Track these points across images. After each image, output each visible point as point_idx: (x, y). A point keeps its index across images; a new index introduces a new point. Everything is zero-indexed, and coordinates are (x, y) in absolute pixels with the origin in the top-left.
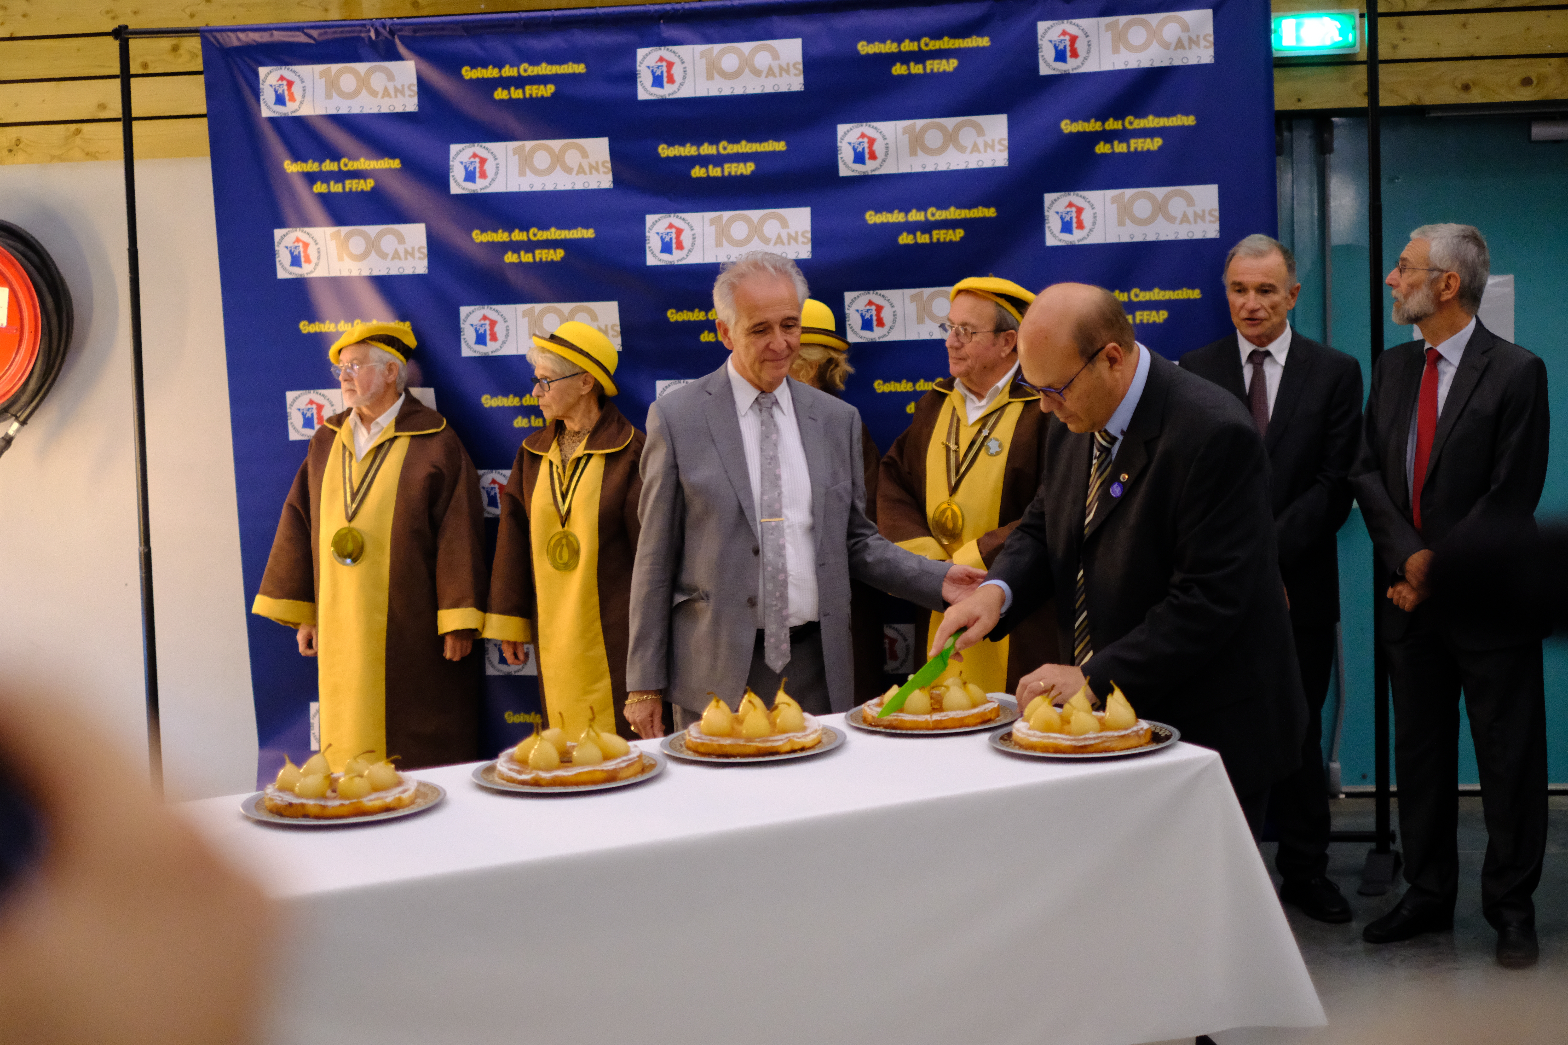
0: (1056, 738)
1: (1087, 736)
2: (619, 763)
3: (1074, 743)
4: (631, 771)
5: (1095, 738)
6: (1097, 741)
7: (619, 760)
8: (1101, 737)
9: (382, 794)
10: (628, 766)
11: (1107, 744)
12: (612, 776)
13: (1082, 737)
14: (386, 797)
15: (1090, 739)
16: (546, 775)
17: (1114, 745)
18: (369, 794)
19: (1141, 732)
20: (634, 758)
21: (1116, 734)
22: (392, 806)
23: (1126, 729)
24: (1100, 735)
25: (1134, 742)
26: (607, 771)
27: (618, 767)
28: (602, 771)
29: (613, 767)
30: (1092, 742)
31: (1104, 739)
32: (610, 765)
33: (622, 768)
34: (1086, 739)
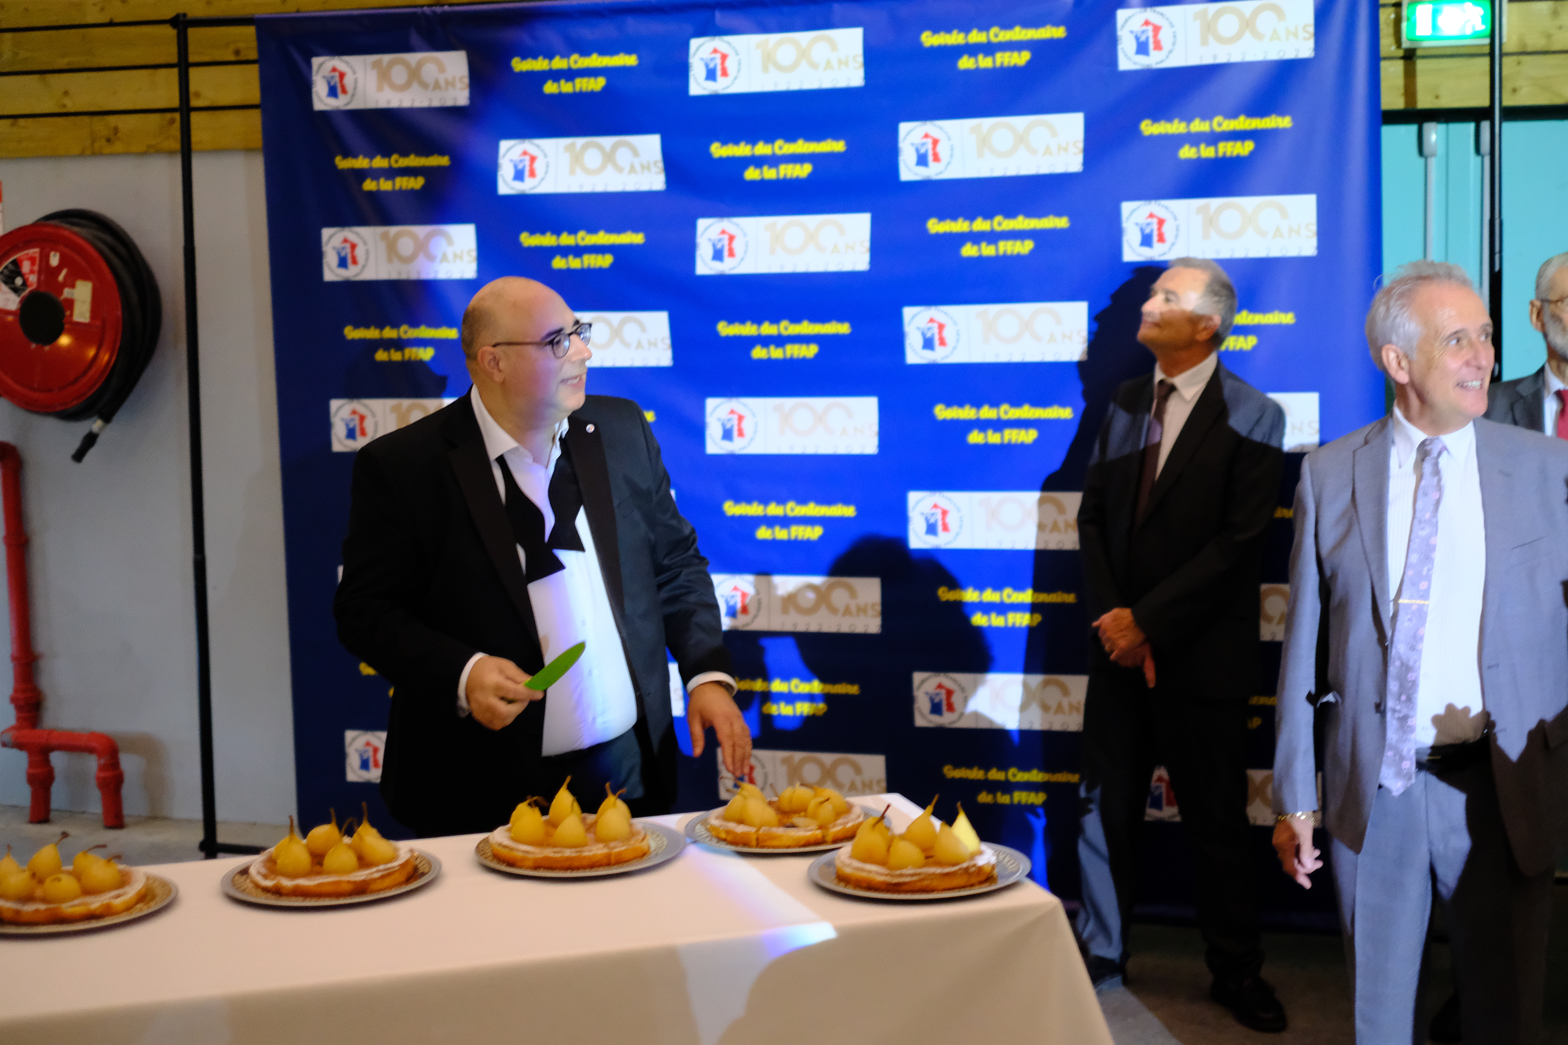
0: (870, 872)
1: (904, 871)
2: (372, 873)
3: (889, 879)
4: (388, 882)
5: (912, 875)
6: (915, 878)
7: (374, 869)
8: (919, 874)
9: (89, 899)
10: (382, 877)
11: (926, 883)
12: (361, 888)
13: (898, 872)
14: (93, 903)
15: (908, 875)
16: (287, 883)
17: (935, 883)
18: (76, 897)
19: (973, 869)
20: (393, 867)
21: (939, 870)
22: (97, 912)
23: (954, 865)
24: (919, 871)
25: (961, 881)
26: (355, 882)
27: (369, 877)
28: (349, 882)
29: (363, 878)
30: (908, 879)
31: (922, 877)
32: (361, 875)
33: (375, 880)
34: (901, 875)
